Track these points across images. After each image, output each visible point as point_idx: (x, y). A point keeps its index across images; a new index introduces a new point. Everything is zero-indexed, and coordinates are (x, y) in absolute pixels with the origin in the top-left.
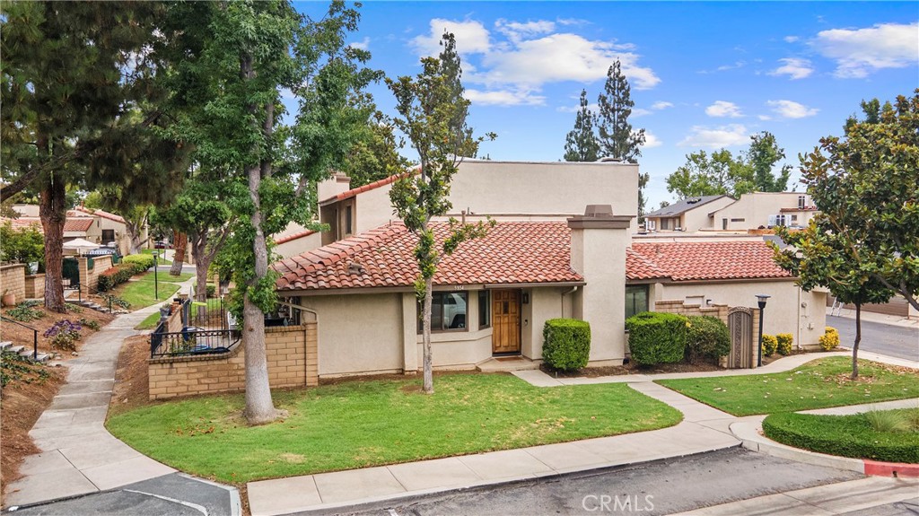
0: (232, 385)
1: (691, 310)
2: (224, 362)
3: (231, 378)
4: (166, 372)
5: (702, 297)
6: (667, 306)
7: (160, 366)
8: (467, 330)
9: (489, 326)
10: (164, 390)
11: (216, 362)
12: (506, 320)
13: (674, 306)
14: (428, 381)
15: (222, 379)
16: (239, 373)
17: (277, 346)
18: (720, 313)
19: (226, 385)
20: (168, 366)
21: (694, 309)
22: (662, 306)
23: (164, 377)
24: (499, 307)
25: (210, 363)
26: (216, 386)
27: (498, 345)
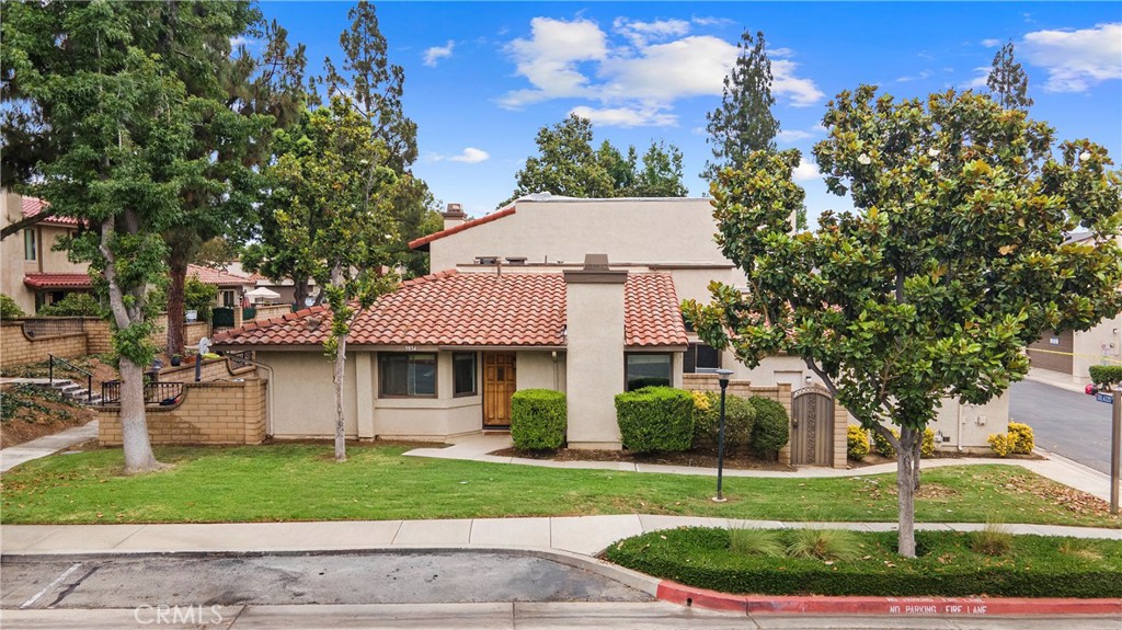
0: (174, 437)
1: (735, 387)
2: (167, 414)
3: (174, 431)
4: (113, 420)
5: (801, 372)
6: (701, 381)
7: (108, 414)
8: (436, 397)
9: (476, 394)
10: (112, 437)
11: (160, 414)
12: (501, 388)
13: (710, 381)
14: (340, 449)
15: (165, 431)
16: (181, 426)
17: (217, 401)
18: (780, 393)
19: (168, 437)
20: (115, 414)
21: (741, 387)
22: (693, 381)
23: (112, 425)
24: (492, 373)
25: (154, 414)
26: (160, 438)
27: (491, 416)
